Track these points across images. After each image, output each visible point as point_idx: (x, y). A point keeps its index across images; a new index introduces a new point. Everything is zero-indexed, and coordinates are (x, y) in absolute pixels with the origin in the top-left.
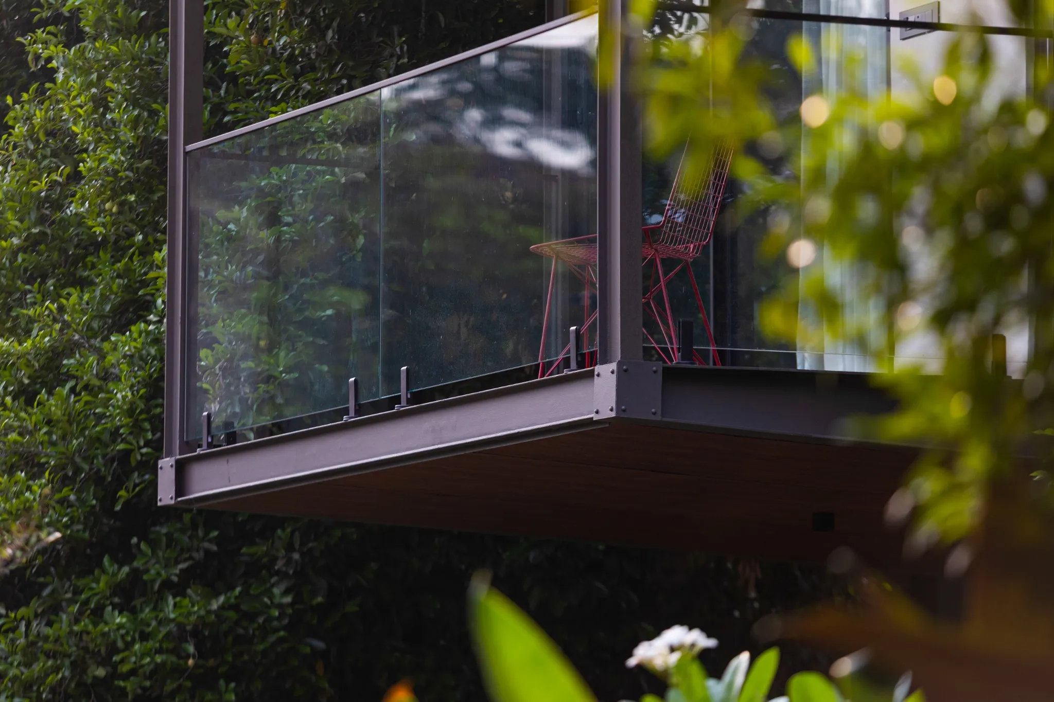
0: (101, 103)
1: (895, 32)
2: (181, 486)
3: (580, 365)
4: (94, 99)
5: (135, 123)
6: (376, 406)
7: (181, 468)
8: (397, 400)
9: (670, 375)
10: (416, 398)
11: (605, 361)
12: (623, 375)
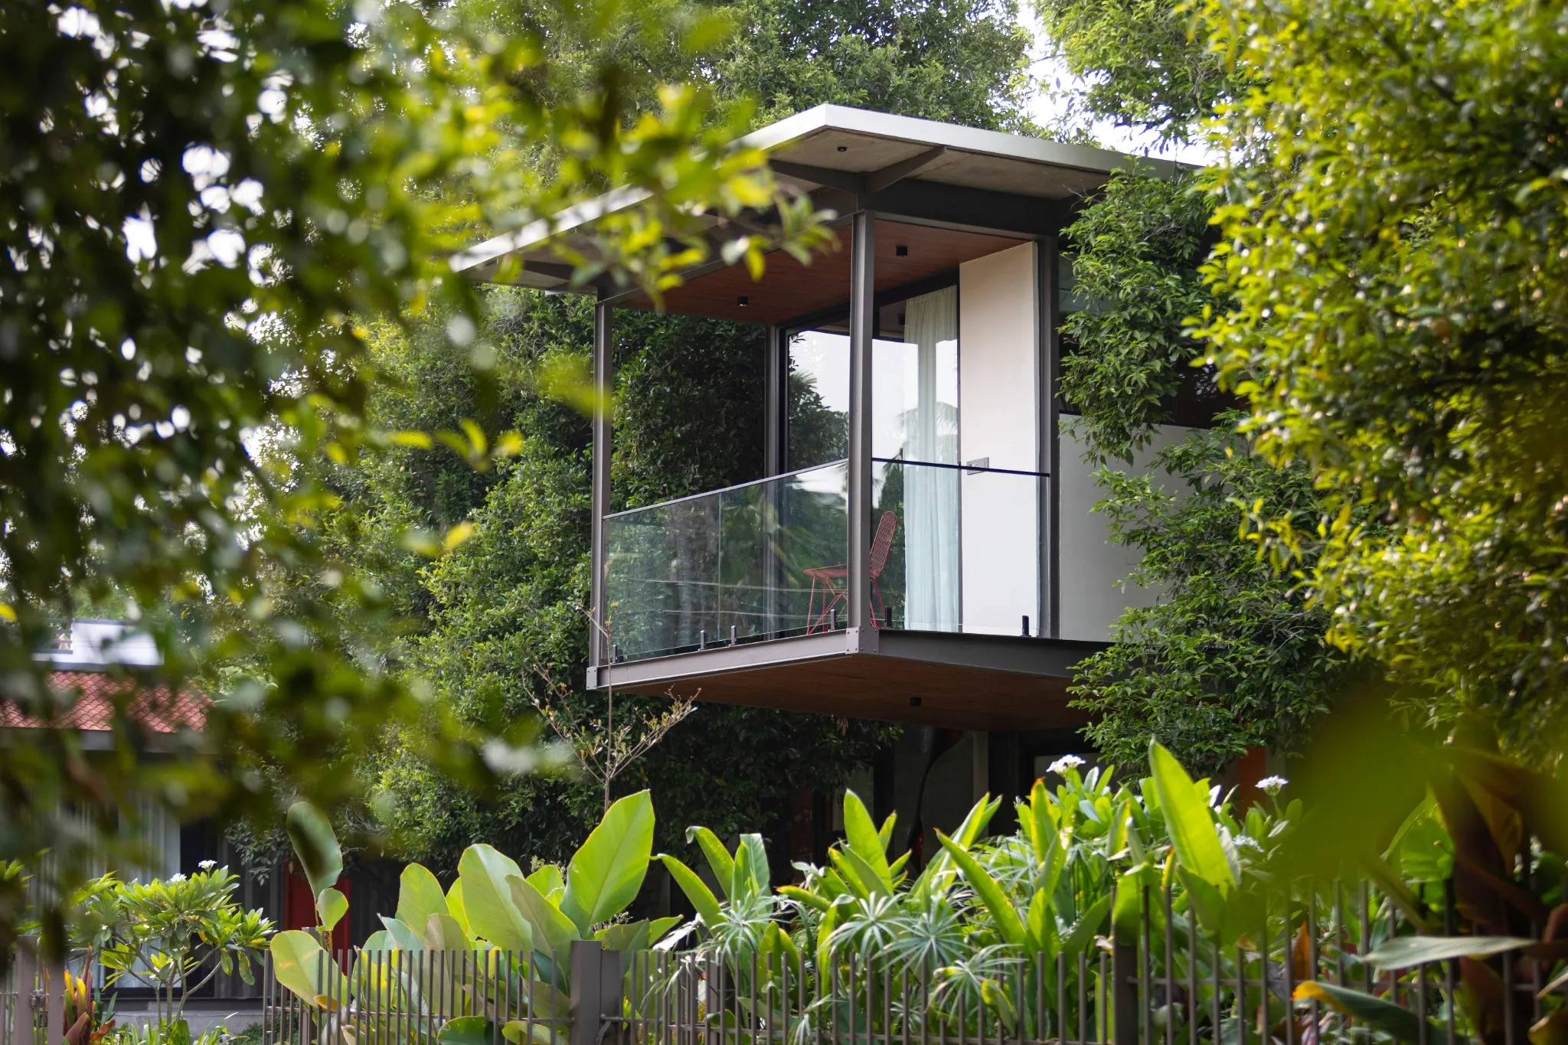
0: (540, 492)
1: (964, 472)
2: (599, 681)
3: (836, 627)
4: (536, 490)
5: (560, 504)
6: (716, 645)
7: (600, 671)
8: (729, 642)
9: (882, 633)
10: (739, 641)
11: (851, 626)
12: (862, 633)
